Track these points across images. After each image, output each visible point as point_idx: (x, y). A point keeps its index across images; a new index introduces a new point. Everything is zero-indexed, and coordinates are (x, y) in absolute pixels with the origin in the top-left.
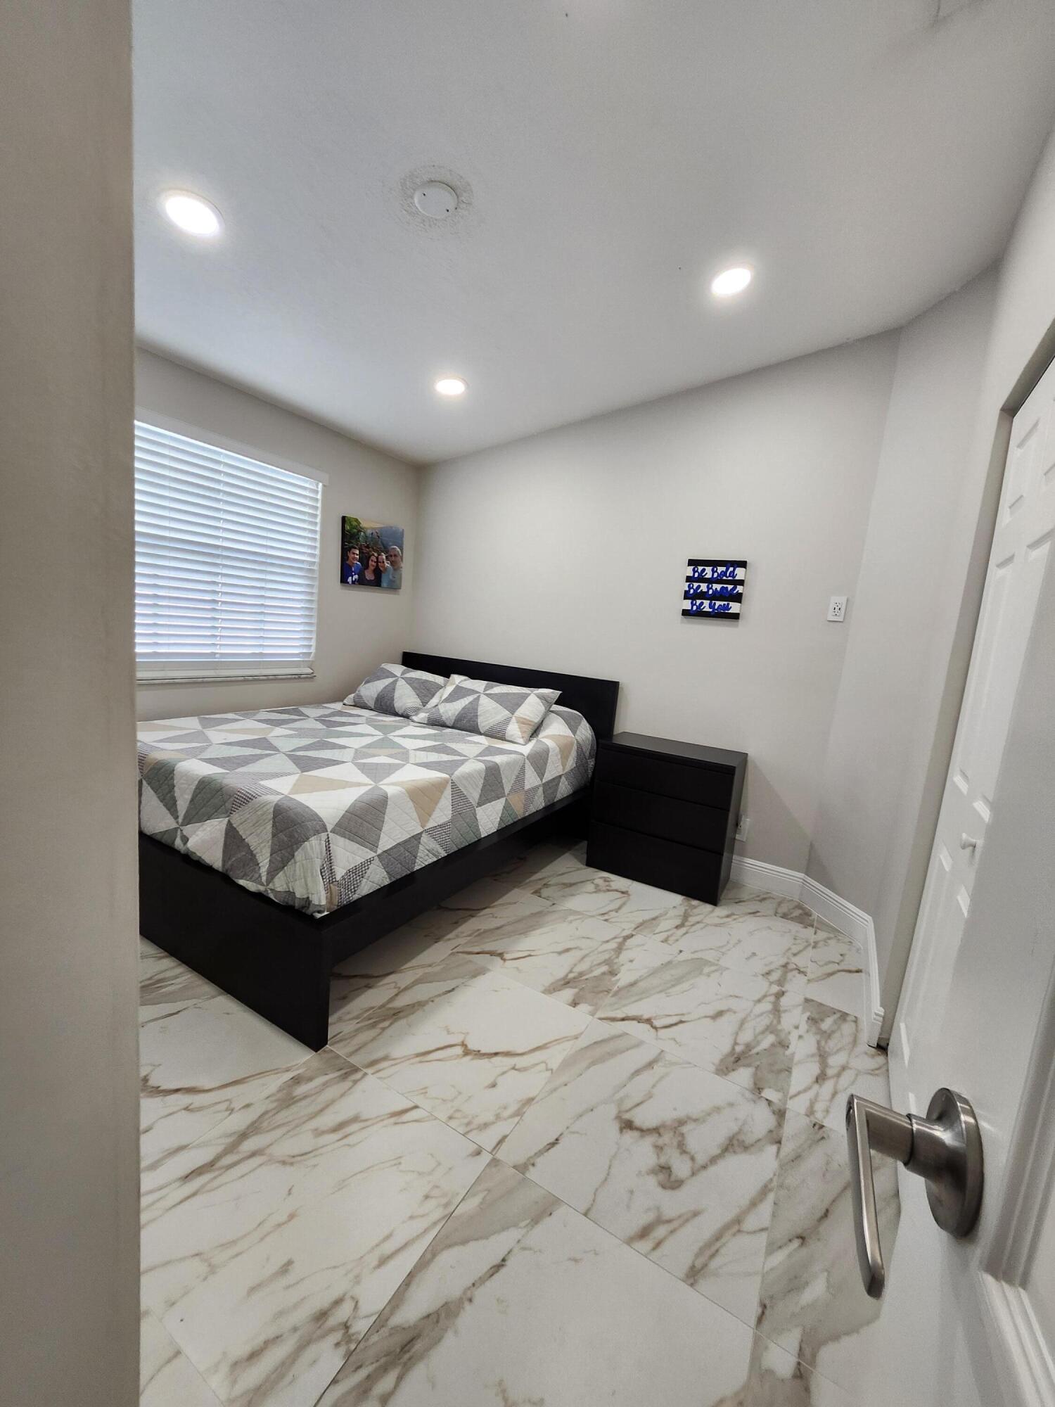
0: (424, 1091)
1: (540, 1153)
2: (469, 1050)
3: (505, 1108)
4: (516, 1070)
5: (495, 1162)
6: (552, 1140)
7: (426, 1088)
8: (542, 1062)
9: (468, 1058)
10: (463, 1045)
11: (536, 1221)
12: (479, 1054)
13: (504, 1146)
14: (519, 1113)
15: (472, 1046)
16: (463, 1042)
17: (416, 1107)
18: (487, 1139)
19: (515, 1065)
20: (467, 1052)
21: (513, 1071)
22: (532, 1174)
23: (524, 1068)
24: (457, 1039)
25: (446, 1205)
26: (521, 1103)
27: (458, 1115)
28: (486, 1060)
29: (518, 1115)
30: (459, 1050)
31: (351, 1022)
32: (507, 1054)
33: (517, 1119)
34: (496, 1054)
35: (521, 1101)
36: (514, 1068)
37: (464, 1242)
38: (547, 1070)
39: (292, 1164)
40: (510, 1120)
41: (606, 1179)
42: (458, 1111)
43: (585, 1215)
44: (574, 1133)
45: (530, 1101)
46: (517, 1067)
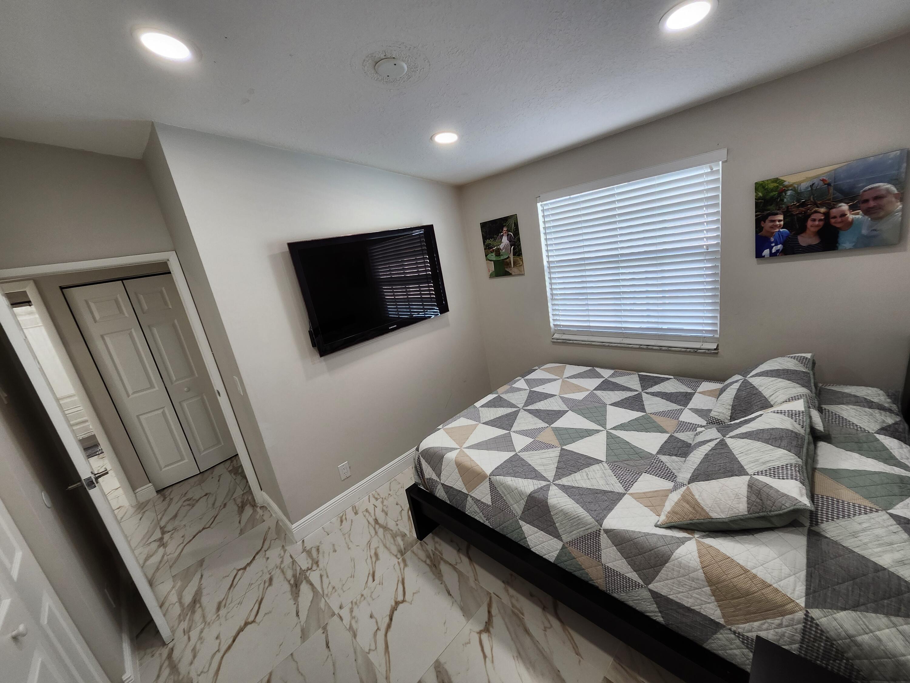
0: (381, 583)
1: (327, 637)
2: (398, 605)
3: (356, 622)
4: (377, 630)
5: (333, 614)
6: (330, 645)
7: (382, 584)
8: (376, 648)
9: (393, 604)
10: (403, 601)
11: (303, 630)
12: (394, 610)
13: (339, 619)
14: (351, 628)
15: (401, 606)
16: (405, 601)
17: (374, 580)
18: (345, 613)
19: (380, 630)
20: (397, 603)
21: (376, 628)
22: (320, 631)
23: (376, 635)
24: (408, 597)
25: (327, 595)
26: (355, 631)
27: (363, 598)
28: (389, 614)
29: (350, 628)
30: (400, 598)
31: (434, 547)
32: (389, 626)
33: (348, 627)
34: (391, 619)
35: (357, 630)
36: (378, 629)
37: (311, 602)
38: (370, 650)
39: (368, 544)
40: (349, 624)
41: (298, 670)
42: (364, 599)
43: (292, 654)
44: (328, 657)
45: (355, 636)
46: (378, 631)
